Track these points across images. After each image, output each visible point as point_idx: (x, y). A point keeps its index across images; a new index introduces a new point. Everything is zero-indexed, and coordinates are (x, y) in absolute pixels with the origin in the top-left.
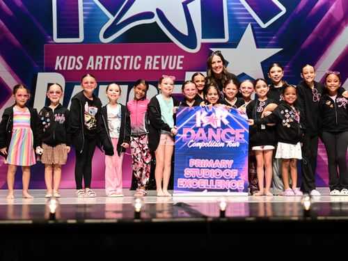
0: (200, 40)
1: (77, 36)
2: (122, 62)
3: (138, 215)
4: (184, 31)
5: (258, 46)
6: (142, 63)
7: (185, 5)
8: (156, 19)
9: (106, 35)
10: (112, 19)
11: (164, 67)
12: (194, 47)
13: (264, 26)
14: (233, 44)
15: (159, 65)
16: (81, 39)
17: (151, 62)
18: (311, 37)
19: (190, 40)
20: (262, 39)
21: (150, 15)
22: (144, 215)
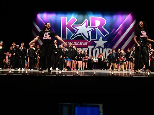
0: (91, 39)
1: (66, 38)
2: (75, 43)
3: (77, 74)
4: (88, 37)
5: (103, 40)
6: (79, 44)
7: (88, 32)
8: (82, 35)
9: (72, 38)
10: (73, 35)
11: (83, 45)
12: (90, 41)
13: (104, 36)
14: (98, 40)
15: (82, 44)
16: (67, 39)
17: (81, 44)
18: (114, 38)
19: (89, 39)
20: (104, 39)
21: (81, 34)
22: (79, 75)
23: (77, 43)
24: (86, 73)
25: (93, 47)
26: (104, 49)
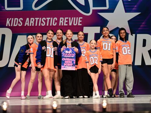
23: (52, 21)
24: (80, 105)
25: (97, 30)
26: (130, 36)
